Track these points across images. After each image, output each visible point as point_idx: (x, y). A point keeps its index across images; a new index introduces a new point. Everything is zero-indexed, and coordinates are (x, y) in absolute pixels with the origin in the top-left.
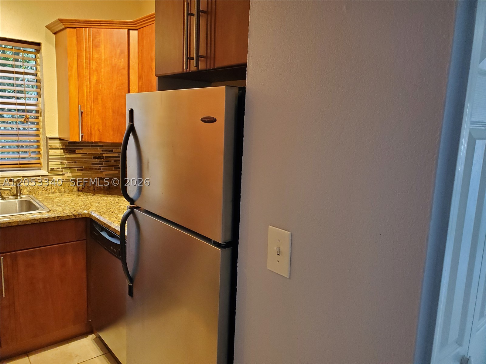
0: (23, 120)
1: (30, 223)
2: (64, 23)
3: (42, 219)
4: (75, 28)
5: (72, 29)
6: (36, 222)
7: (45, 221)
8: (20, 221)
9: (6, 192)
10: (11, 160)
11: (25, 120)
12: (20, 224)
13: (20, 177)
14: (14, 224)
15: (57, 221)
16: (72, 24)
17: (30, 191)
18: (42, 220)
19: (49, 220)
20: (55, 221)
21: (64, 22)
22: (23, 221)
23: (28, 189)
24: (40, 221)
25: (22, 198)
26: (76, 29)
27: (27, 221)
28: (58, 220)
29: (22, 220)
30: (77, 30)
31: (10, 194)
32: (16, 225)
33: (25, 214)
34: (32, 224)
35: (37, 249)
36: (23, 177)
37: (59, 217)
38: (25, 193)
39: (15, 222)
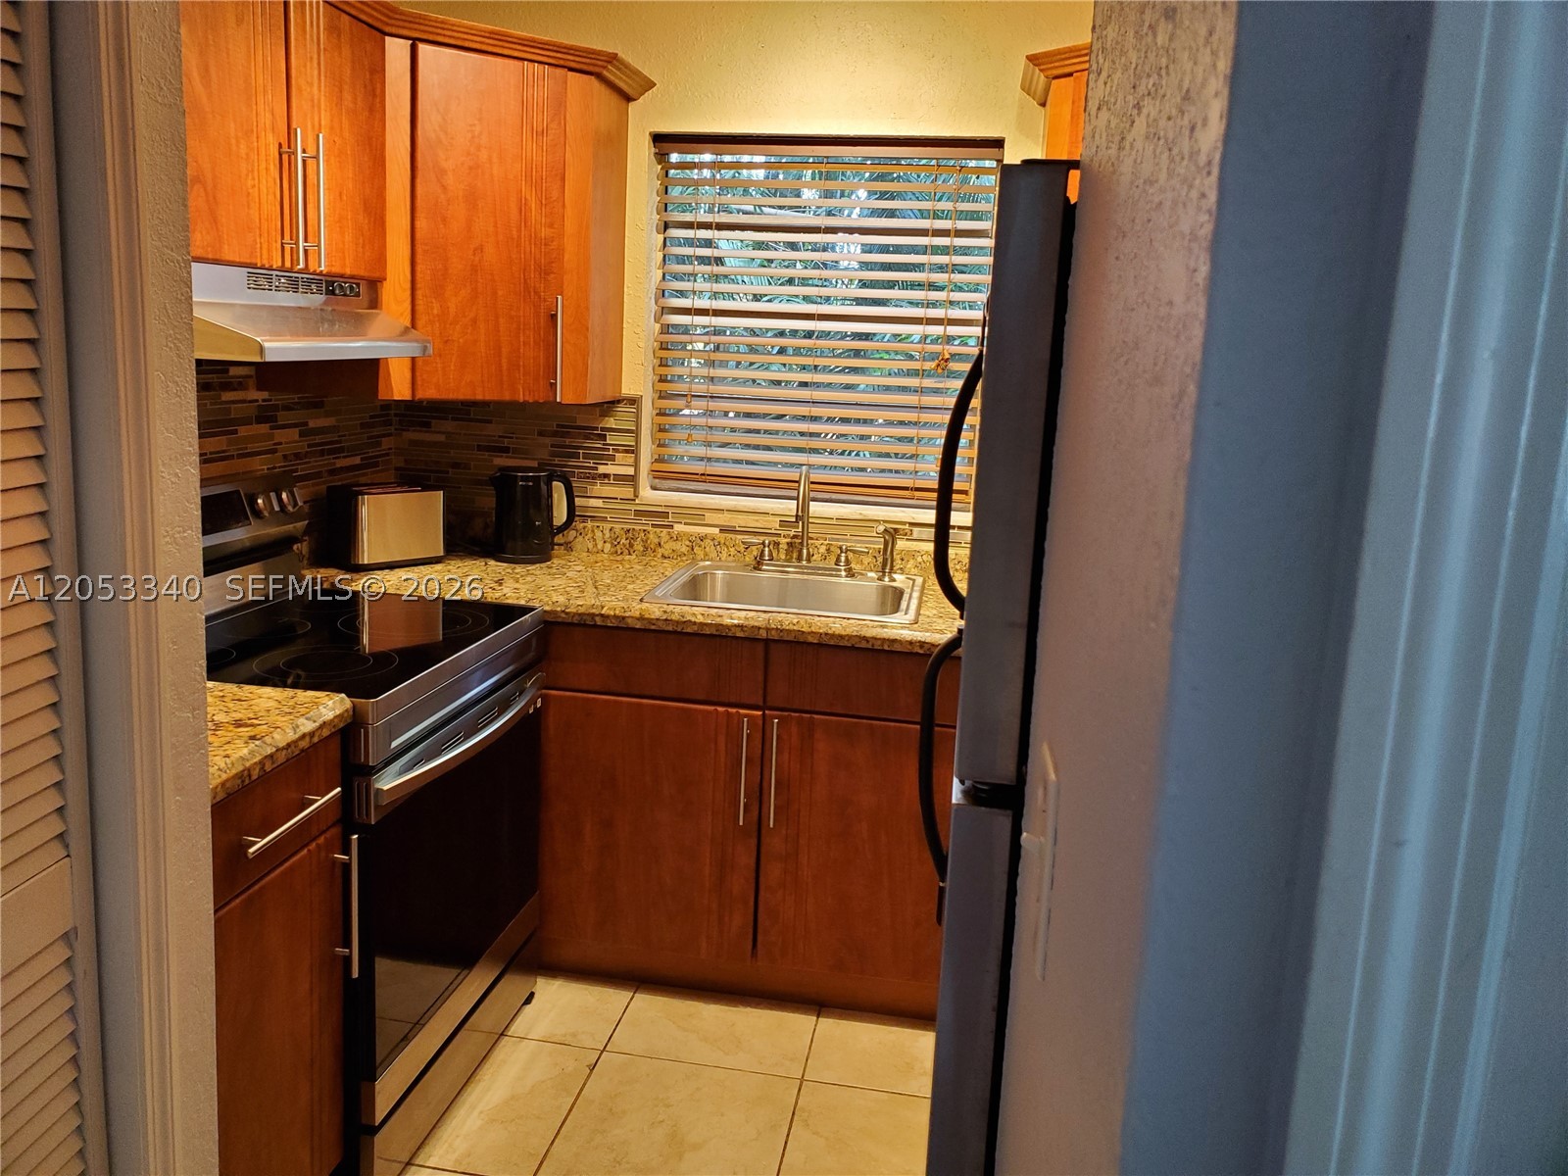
0: (933, 365)
1: (849, 645)
2: (1042, 67)
3: (880, 639)
4: (1070, 75)
5: (1063, 80)
6: (864, 645)
7: (886, 648)
8: (826, 634)
9: (867, 560)
10: (897, 475)
11: (938, 365)
12: (825, 640)
13: (904, 523)
14: (810, 639)
15: (917, 653)
16: (1062, 63)
17: (923, 565)
18: (879, 642)
19: (897, 648)
20: (911, 653)
21: (1043, 64)
22: (833, 636)
23: (919, 559)
24: (873, 645)
25: (894, 580)
26: (1072, 78)
27: (841, 637)
28: (921, 652)
29: (830, 632)
30: (1075, 79)
31: (875, 566)
32: (815, 641)
33: (849, 619)
34: (853, 647)
35: (865, 721)
36: (911, 524)
37: (924, 642)
38: (910, 569)
39: (812, 632)
